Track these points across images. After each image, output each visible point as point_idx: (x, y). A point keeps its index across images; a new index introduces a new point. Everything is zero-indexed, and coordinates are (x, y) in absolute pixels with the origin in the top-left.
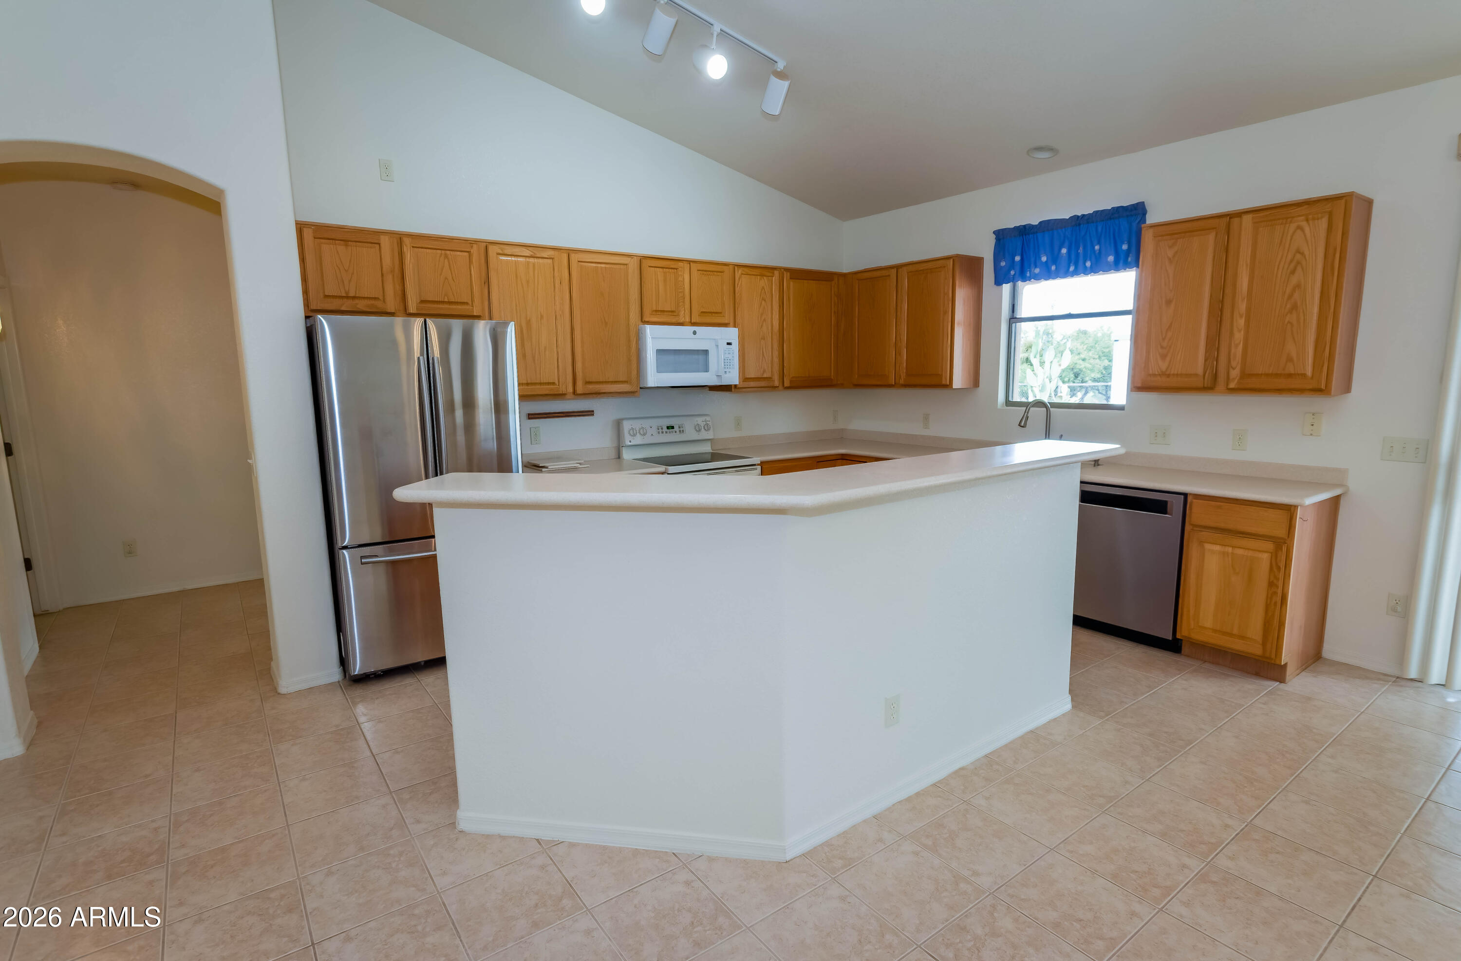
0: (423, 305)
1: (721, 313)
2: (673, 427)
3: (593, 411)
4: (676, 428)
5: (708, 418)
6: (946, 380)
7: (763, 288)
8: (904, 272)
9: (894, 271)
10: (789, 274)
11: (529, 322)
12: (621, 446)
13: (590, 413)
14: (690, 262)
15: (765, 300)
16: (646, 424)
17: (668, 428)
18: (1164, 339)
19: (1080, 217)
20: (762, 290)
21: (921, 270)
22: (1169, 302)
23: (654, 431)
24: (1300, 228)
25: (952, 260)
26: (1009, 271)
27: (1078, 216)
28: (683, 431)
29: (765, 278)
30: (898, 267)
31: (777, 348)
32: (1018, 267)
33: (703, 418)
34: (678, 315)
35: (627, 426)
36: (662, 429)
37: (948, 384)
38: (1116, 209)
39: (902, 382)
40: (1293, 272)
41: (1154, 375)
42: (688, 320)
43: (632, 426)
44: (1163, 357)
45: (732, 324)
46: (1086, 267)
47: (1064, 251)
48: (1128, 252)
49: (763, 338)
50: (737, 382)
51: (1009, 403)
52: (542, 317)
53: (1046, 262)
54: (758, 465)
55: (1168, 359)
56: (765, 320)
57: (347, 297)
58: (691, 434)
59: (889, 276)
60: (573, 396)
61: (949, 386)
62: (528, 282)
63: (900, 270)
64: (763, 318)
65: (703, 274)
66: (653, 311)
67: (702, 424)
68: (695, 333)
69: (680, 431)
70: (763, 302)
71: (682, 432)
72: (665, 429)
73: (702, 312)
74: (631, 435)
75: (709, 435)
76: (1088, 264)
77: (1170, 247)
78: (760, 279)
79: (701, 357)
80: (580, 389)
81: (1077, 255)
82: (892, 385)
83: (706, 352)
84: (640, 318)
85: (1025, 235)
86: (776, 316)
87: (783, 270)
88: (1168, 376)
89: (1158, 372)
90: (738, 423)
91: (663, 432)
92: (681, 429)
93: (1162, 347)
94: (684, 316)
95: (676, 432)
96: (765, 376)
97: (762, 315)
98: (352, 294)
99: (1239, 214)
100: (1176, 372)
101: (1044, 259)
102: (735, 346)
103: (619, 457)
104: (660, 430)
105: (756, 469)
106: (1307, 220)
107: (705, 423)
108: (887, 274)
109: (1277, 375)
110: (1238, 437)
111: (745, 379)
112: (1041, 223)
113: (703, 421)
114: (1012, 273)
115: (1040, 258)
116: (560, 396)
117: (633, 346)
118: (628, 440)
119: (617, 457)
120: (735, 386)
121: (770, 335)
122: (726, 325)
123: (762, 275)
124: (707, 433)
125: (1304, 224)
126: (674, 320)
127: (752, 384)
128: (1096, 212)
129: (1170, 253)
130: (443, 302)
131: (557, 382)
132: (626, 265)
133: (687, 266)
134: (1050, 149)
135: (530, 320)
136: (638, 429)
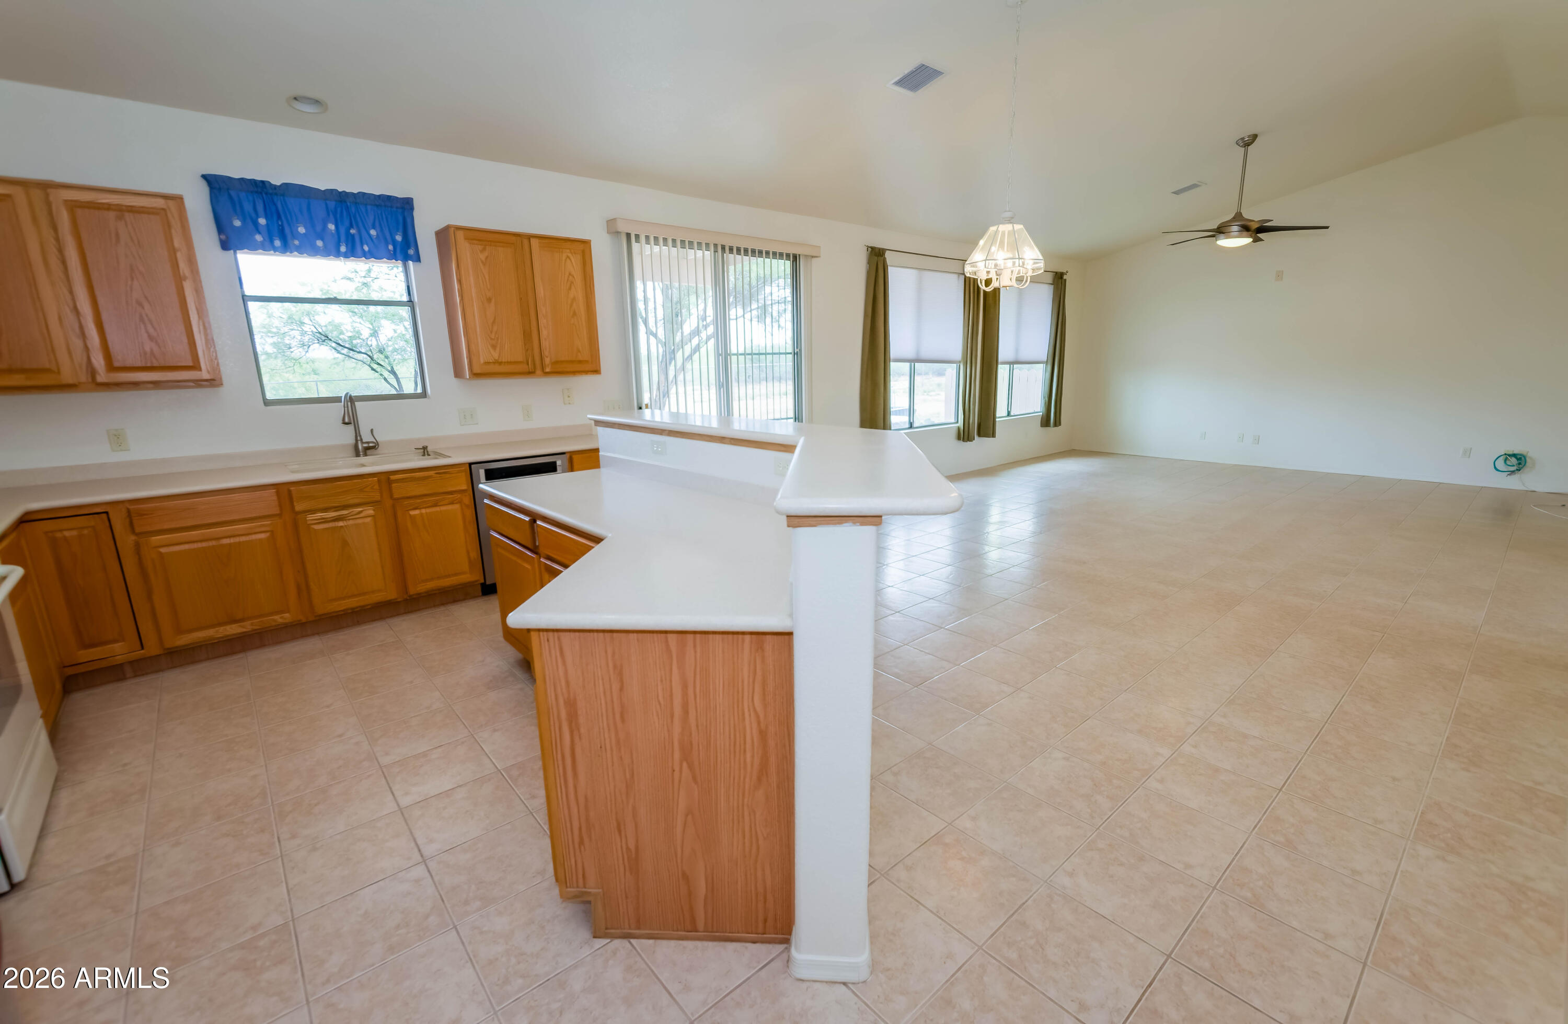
18: (491, 332)
22: (489, 300)
24: (568, 257)
40: (570, 289)
41: (488, 363)
44: (494, 347)
55: (498, 349)
88: (500, 363)
93: (491, 339)
100: (506, 361)
106: (571, 253)
109: (572, 362)
125: (570, 255)
134: (317, 102)
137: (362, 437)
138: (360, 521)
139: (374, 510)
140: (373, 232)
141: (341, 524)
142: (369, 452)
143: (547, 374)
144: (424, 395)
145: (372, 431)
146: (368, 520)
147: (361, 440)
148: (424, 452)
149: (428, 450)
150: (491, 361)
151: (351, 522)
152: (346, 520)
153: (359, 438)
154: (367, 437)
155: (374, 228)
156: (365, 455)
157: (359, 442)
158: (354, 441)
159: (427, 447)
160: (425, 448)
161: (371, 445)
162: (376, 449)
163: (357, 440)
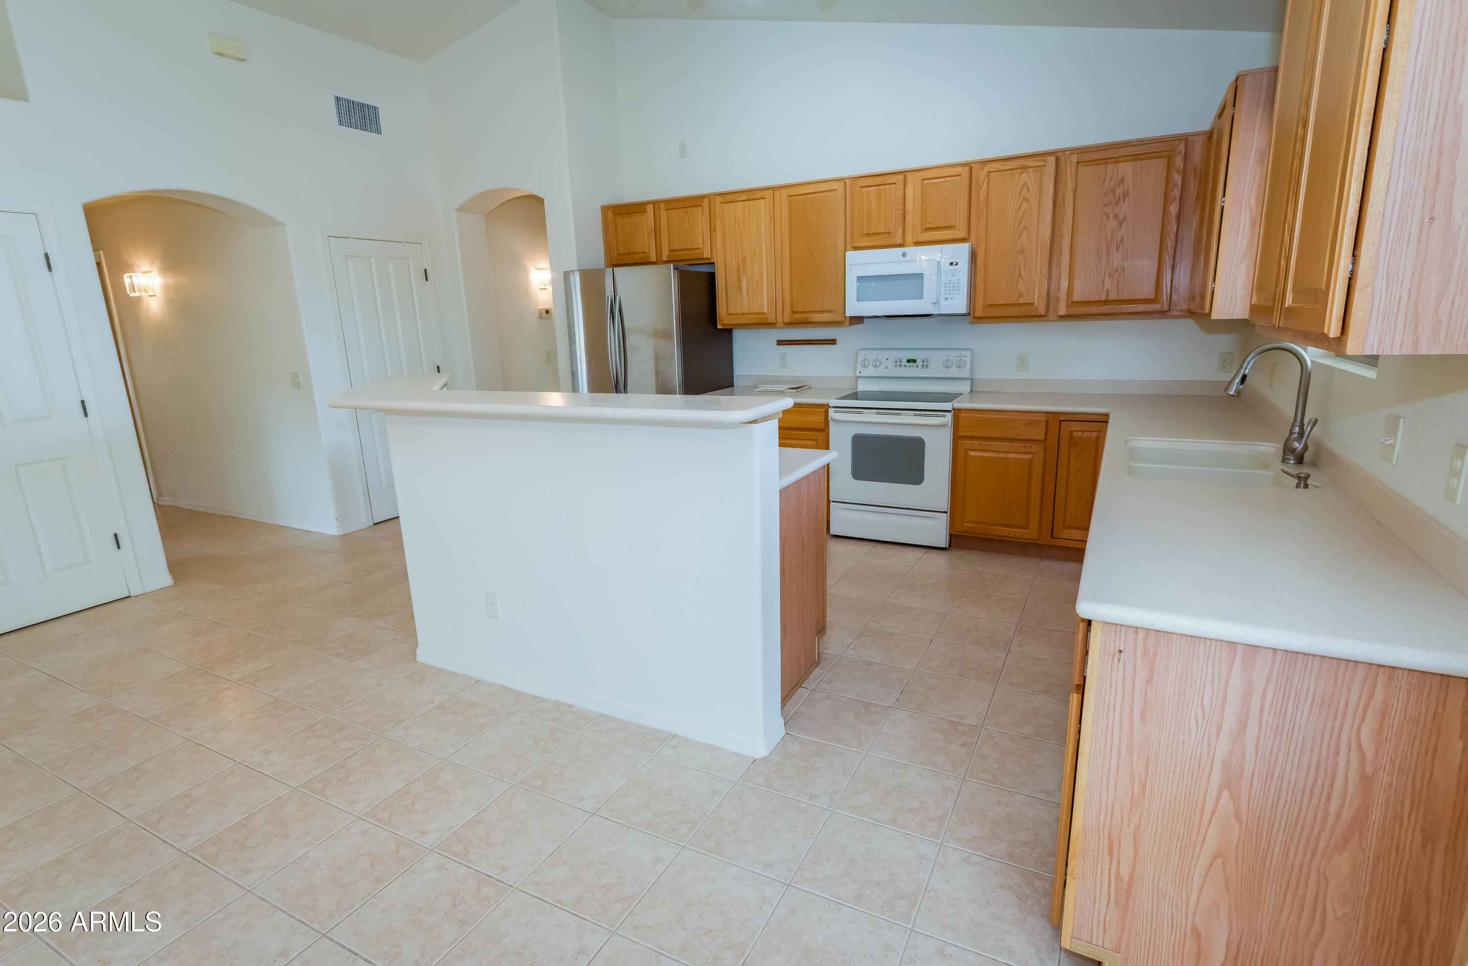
0: (672, 253)
4: (919, 363)
11: (744, 259)
17: (909, 361)
28: (927, 366)
33: (958, 353)
52: (755, 254)
56: (1025, 228)
57: (630, 253)
62: (744, 224)
64: (1023, 224)
69: (923, 366)
71: (925, 366)
72: (904, 362)
90: (1023, 362)
91: (900, 366)
95: (917, 366)
98: (632, 251)
104: (898, 363)
107: (959, 359)
113: (956, 357)
126: (888, 243)
130: (684, 250)
135: (745, 257)
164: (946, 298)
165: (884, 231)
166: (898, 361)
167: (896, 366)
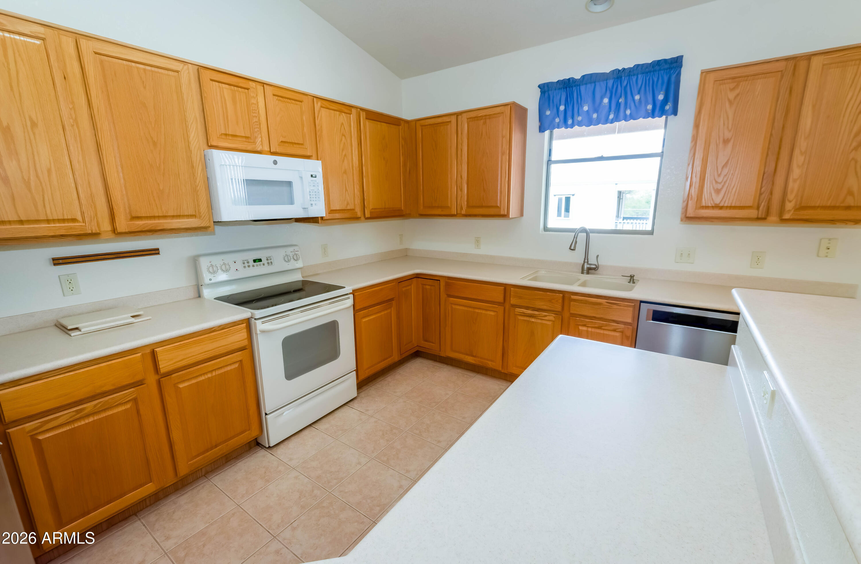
1: (302, 144)
2: (260, 260)
3: (158, 249)
4: (264, 261)
5: (296, 248)
6: (504, 210)
7: (342, 124)
8: (464, 118)
9: (453, 119)
10: (365, 113)
12: (200, 285)
13: (155, 252)
14: (263, 84)
15: (345, 136)
16: (229, 259)
17: (255, 261)
19: (622, 71)
20: (341, 126)
21: (480, 117)
23: (239, 265)
25: (509, 106)
26: (554, 119)
27: (619, 71)
28: (271, 263)
29: (343, 114)
30: (457, 115)
31: (358, 182)
32: (562, 116)
34: (254, 143)
35: (204, 263)
36: (248, 262)
37: (506, 214)
38: (656, 62)
39: (463, 212)
42: (267, 149)
43: (211, 263)
45: (314, 156)
46: (625, 115)
47: (606, 101)
48: (665, 101)
49: (345, 172)
50: (324, 215)
51: (546, 229)
53: (587, 111)
54: (350, 293)
56: (345, 155)
58: (279, 265)
59: (450, 122)
60: (113, 236)
61: (505, 216)
63: (460, 117)
64: (344, 154)
65: (279, 100)
66: (222, 134)
67: (291, 255)
68: (275, 162)
69: (268, 263)
70: (343, 137)
71: (270, 263)
72: (251, 263)
73: (282, 142)
74: (210, 272)
75: (299, 264)
76: (628, 112)
77: (732, 90)
78: (339, 115)
79: (285, 189)
80: (122, 225)
81: (618, 105)
82: (456, 215)
83: (289, 184)
84: (205, 141)
85: (569, 87)
86: (355, 153)
87: (359, 110)
88: (721, 208)
89: (711, 204)
91: (249, 266)
92: (269, 261)
94: (261, 143)
95: (264, 264)
96: (349, 208)
97: (343, 150)
99: (809, 57)
101: (586, 108)
102: (320, 179)
103: (199, 296)
104: (246, 265)
105: (349, 298)
107: (293, 253)
108: (449, 120)
110: (757, 258)
111: (331, 211)
112: (583, 77)
113: (291, 252)
114: (557, 120)
115: (582, 107)
116: (94, 236)
117: (199, 174)
118: (207, 277)
119: (198, 296)
120: (322, 218)
121: (351, 170)
122: (308, 157)
123: (341, 111)
124: (296, 262)
126: (249, 148)
127: (337, 216)
128: (637, 66)
129: (731, 96)
131: (79, 218)
132: (177, 72)
133: (260, 88)
136: (218, 266)
137: (589, 261)
138: (544, 322)
139: (554, 317)
140: (637, 97)
141: (533, 320)
142: (590, 271)
143: (783, 221)
144: (651, 233)
145: (598, 256)
146: (549, 323)
147: (588, 262)
148: (631, 279)
149: (634, 278)
150: (710, 205)
151: (539, 321)
152: (536, 318)
153: (586, 261)
154: (592, 260)
155: (639, 93)
156: (588, 273)
157: (586, 263)
158: (583, 262)
159: (634, 276)
160: (632, 277)
161: (592, 266)
162: (595, 271)
163: (584, 262)
164: (312, 204)
165: (243, 135)
166: (246, 262)
167: (245, 267)
